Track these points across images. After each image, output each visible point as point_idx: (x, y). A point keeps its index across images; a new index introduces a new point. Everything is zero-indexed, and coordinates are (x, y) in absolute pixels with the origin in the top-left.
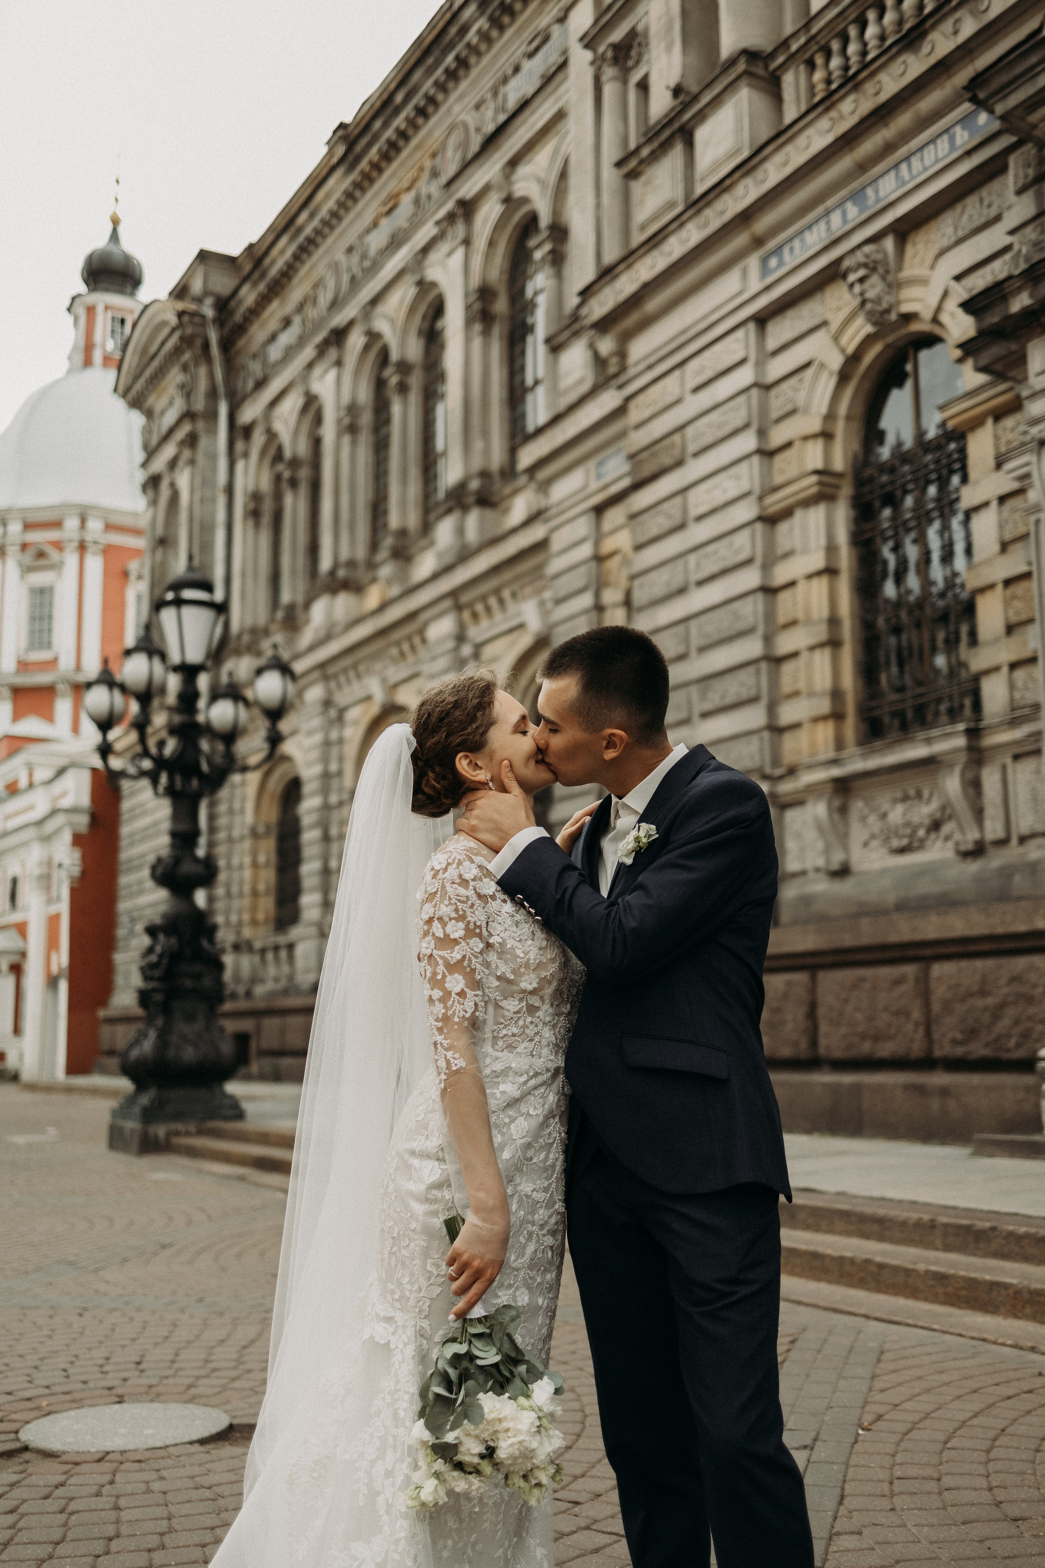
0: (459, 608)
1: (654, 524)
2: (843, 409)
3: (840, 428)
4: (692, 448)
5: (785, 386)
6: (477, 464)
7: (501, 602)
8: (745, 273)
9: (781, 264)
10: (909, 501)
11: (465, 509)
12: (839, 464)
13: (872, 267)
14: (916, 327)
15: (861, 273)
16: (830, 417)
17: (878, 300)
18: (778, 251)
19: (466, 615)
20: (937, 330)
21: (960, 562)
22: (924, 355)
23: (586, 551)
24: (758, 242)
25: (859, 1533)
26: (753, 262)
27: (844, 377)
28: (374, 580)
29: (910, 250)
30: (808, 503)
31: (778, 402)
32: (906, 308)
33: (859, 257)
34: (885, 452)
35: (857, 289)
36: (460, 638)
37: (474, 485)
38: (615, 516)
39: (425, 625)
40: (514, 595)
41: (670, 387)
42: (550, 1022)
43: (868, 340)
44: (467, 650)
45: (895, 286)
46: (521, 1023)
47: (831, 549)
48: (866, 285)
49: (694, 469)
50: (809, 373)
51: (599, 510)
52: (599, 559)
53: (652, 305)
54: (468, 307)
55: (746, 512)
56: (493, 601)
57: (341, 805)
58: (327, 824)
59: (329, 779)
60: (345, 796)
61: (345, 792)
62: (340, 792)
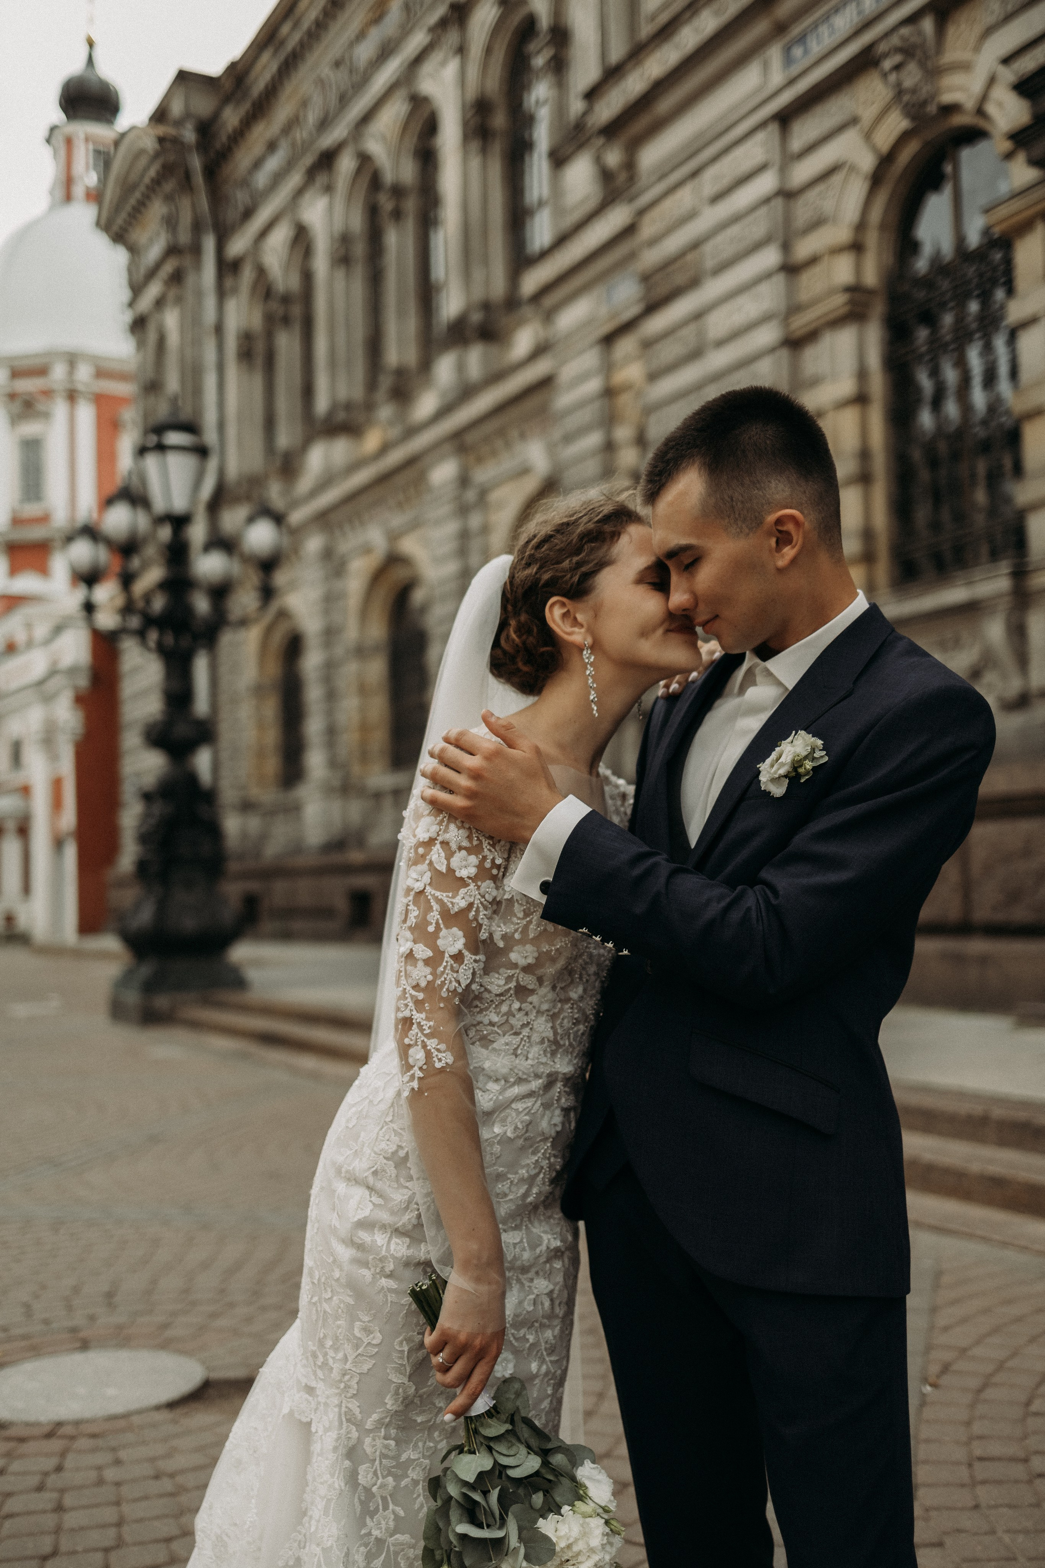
0: (462, 451)
1: (669, 351)
2: (876, 214)
3: (872, 239)
4: (710, 263)
5: (812, 195)
6: (478, 294)
7: (507, 442)
8: (766, 67)
9: (806, 52)
10: (948, 319)
11: (466, 343)
12: (871, 277)
13: (908, 51)
14: (959, 120)
15: (897, 58)
16: (861, 227)
17: (914, 91)
18: (802, 39)
19: (470, 458)
20: (982, 123)
21: (1004, 386)
22: (967, 155)
23: (594, 385)
24: (780, 29)
25: (940, 1544)
26: (775, 53)
27: (876, 179)
28: (372, 422)
29: (951, 31)
30: (837, 322)
31: (803, 211)
32: (947, 98)
33: (895, 40)
34: (921, 265)
35: (893, 78)
36: (464, 481)
37: (476, 317)
38: (626, 346)
39: (427, 470)
40: (521, 435)
41: (685, 198)
42: (548, 1011)
43: (904, 138)
45: (934, 72)
46: (504, 1008)
47: (862, 374)
48: (904, 73)
49: (713, 288)
50: (837, 179)
51: (609, 340)
52: (609, 393)
53: (664, 105)
54: (465, 124)
55: (767, 335)
56: (498, 442)
57: (348, 660)
58: (334, 680)
59: (335, 632)
60: (351, 652)
61: (351, 647)
62: (347, 646)
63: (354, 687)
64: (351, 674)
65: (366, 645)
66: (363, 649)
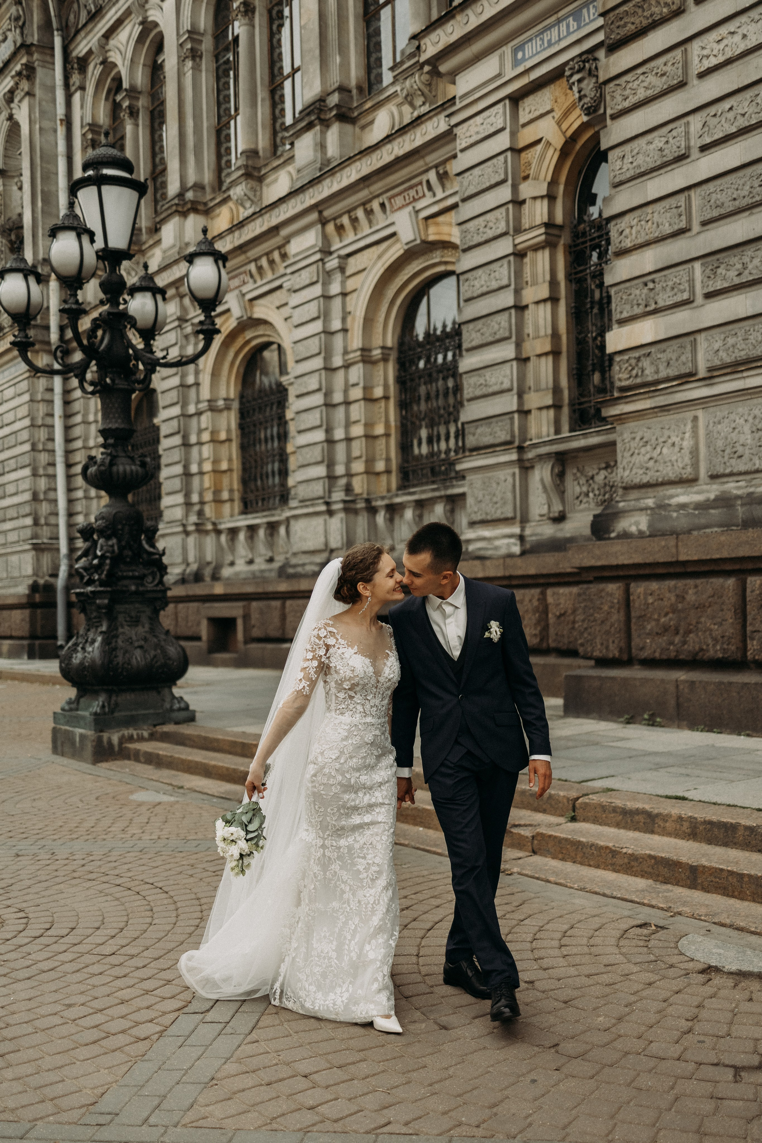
0: (323, 222)
6: (335, 79)
7: (369, 213)
11: (326, 124)
19: (330, 228)
23: (500, 143)
28: (226, 200)
36: (326, 252)
37: (334, 99)
39: (287, 241)
40: (383, 205)
44: (333, 263)
51: (520, 96)
52: (517, 150)
56: (360, 213)
57: (199, 414)
58: (185, 431)
59: (186, 389)
60: (203, 406)
61: (203, 401)
62: (198, 402)
63: (206, 437)
64: (203, 426)
65: (216, 401)
66: (213, 404)
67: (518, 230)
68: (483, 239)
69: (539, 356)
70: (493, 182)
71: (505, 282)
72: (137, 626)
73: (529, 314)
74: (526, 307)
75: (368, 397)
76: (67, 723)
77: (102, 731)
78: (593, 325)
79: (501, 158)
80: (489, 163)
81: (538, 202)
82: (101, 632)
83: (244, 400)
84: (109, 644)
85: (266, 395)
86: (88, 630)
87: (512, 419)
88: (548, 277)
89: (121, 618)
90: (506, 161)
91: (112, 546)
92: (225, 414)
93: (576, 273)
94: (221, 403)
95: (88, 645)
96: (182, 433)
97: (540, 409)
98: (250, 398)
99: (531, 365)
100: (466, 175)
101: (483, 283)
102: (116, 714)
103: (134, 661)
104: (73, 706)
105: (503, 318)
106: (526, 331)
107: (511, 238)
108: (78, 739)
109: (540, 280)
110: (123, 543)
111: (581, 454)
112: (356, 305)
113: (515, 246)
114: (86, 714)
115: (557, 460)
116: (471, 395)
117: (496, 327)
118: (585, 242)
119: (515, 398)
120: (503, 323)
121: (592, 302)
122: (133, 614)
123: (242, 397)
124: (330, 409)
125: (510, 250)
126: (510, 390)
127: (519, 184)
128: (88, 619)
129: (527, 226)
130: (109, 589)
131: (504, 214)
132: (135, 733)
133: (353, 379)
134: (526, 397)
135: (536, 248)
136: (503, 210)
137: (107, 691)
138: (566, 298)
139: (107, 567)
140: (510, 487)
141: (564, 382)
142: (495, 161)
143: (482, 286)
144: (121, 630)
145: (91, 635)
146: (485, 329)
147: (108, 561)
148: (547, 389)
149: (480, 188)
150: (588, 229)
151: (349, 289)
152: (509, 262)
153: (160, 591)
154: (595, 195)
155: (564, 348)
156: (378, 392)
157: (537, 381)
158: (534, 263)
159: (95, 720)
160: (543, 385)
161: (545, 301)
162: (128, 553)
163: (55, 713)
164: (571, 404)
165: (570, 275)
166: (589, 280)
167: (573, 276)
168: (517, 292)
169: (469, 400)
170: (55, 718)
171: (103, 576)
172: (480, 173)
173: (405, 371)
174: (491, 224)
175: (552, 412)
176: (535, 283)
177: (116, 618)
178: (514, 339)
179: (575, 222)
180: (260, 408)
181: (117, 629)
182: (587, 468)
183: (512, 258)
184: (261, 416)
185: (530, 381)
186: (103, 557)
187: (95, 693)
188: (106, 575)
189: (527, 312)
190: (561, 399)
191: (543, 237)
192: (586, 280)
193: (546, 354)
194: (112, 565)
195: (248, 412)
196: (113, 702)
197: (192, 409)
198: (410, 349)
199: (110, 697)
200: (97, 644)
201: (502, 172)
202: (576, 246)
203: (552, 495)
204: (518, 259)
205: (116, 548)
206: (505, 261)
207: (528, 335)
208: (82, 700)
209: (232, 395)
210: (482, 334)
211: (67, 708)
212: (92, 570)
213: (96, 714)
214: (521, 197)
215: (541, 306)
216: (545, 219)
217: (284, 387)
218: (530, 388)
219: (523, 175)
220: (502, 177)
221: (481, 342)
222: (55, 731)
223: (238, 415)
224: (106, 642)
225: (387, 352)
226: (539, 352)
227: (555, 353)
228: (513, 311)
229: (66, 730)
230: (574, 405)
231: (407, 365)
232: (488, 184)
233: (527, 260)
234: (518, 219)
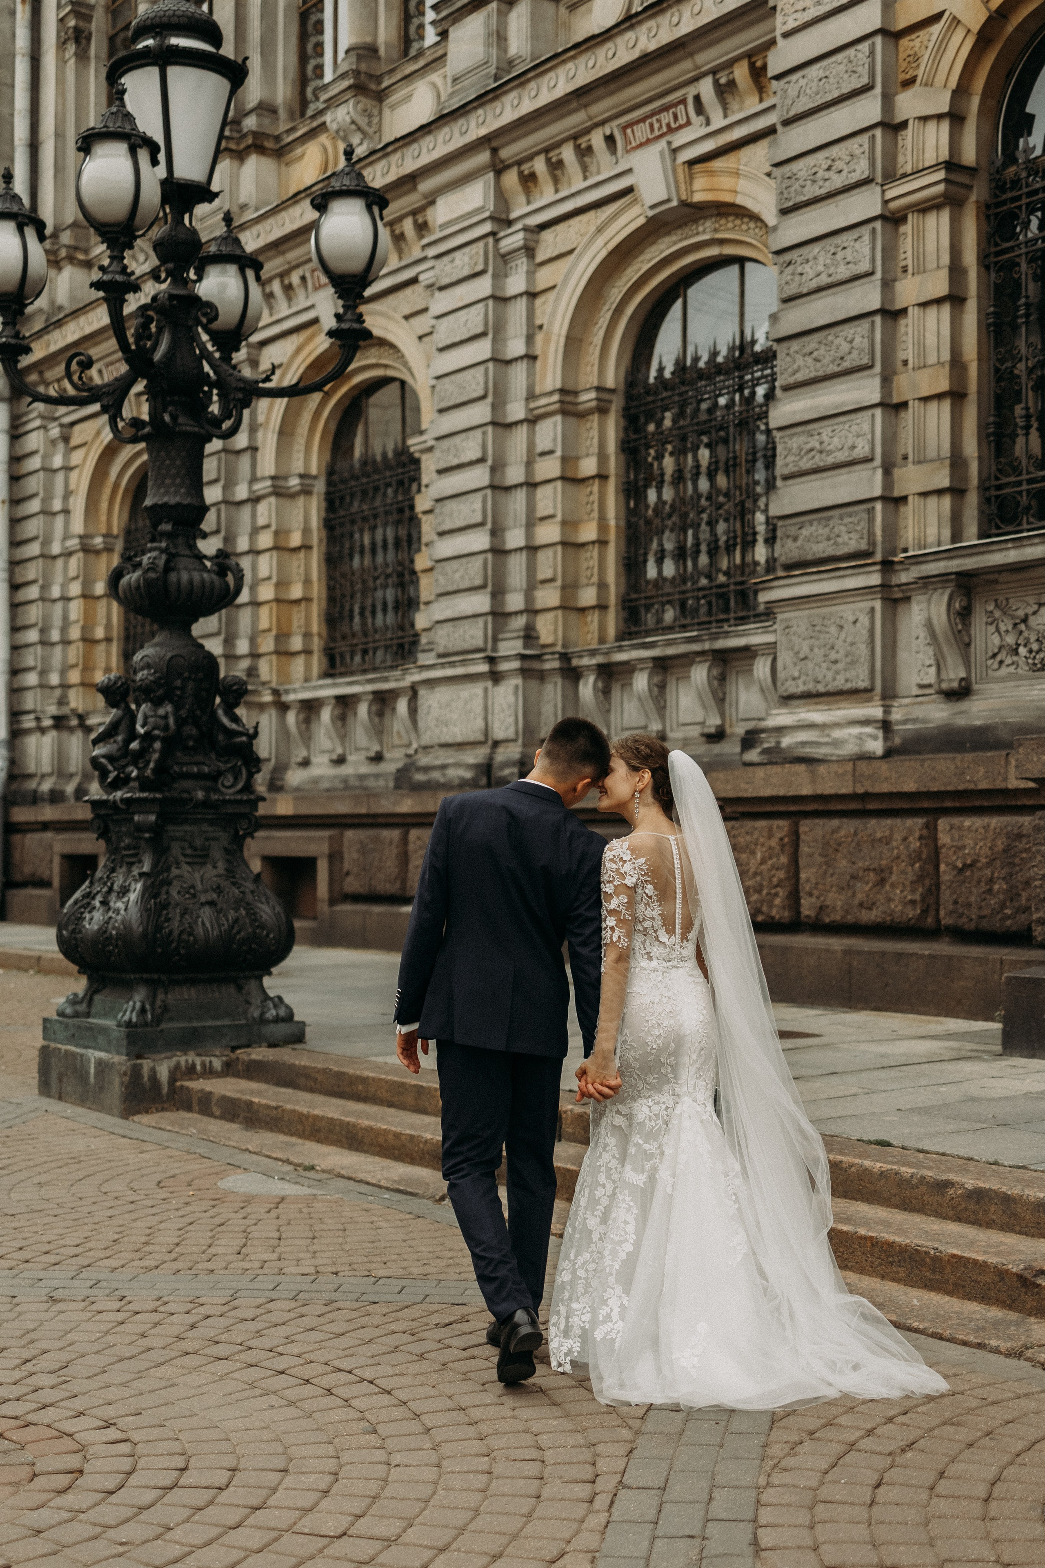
0: (499, 168)
7: (584, 153)
19: (511, 178)
23: (859, 22)
36: (500, 218)
40: (610, 140)
44: (512, 239)
52: (896, 32)
56: (568, 153)
57: (255, 500)
58: (228, 530)
59: (232, 457)
60: (264, 486)
61: (263, 479)
62: (254, 479)
63: (265, 540)
64: (261, 521)
65: (286, 478)
66: (281, 483)
67: (891, 176)
68: (823, 191)
69: (926, 399)
70: (846, 89)
71: (865, 267)
72: (205, 863)
73: (907, 327)
74: (904, 311)
75: (569, 474)
76: (72, 1039)
77: (139, 1056)
78: (1029, 345)
79: (865, 47)
80: (839, 57)
81: (932, 126)
82: (142, 875)
83: (335, 477)
84: (156, 896)
85: (377, 471)
86: (113, 870)
87: (871, 512)
88: (946, 259)
89: (176, 849)
90: (872, 53)
91: (165, 717)
92: (301, 501)
93: (997, 254)
94: (294, 482)
95: (113, 896)
96: (223, 534)
97: (925, 494)
98: (346, 475)
99: (908, 417)
100: (794, 77)
101: (820, 268)
102: (163, 1026)
103: (200, 930)
104: (82, 1008)
105: (858, 332)
106: (901, 356)
107: (878, 189)
108: (92, 1070)
109: (931, 264)
110: (183, 713)
111: (1004, 577)
112: (553, 314)
113: (886, 202)
114: (111, 1023)
115: (959, 586)
116: (791, 469)
117: (845, 347)
118: (1019, 198)
119: (879, 473)
120: (858, 340)
121: (1028, 305)
122: (198, 843)
123: (330, 471)
124: (500, 495)
125: (876, 210)
126: (869, 460)
127: (896, 94)
128: (113, 850)
129: (908, 169)
130: (158, 796)
131: (866, 146)
132: (198, 1061)
133: (542, 444)
134: (897, 472)
135: (925, 208)
136: (864, 139)
137: (147, 982)
138: (979, 297)
139: (156, 756)
140: (865, 633)
141: (971, 448)
142: (851, 52)
143: (818, 275)
144: (175, 872)
145: (119, 881)
146: (822, 351)
147: (157, 745)
148: (940, 459)
149: (819, 101)
150: (1024, 174)
151: (540, 286)
152: (874, 230)
153: (249, 801)
154: (1032, 117)
155: (973, 386)
156: (588, 466)
157: (921, 444)
158: (919, 236)
159: (129, 1036)
160: (932, 453)
161: (938, 301)
162: (190, 730)
163: (45, 1020)
164: (983, 487)
165: (987, 256)
166: (1024, 267)
167: (992, 259)
168: (887, 285)
169: (785, 478)
170: (45, 1029)
171: (148, 772)
172: (821, 74)
173: (636, 431)
174: (839, 165)
175: (946, 502)
176: (920, 270)
177: (168, 849)
178: (878, 368)
179: (999, 163)
180: (364, 493)
181: (168, 869)
182: (1014, 604)
183: (878, 225)
184: (365, 507)
185: (907, 443)
186: (148, 738)
187: (126, 987)
188: (154, 770)
189: (902, 322)
190: (965, 479)
191: (941, 188)
192: (1018, 265)
193: (939, 396)
194: (166, 752)
195: (342, 499)
196: (158, 1003)
197: (241, 492)
198: (648, 393)
199: (154, 997)
200: (133, 896)
201: (864, 71)
202: (998, 205)
203: (945, 648)
204: (889, 226)
205: (171, 721)
206: (865, 230)
207: (905, 363)
208: (97, 998)
209: (314, 471)
210: (817, 360)
211: (69, 1011)
212: (123, 762)
213: (129, 1024)
214: (899, 118)
215: (932, 312)
216: (944, 155)
217: (411, 455)
218: (905, 458)
219: (903, 77)
220: (865, 80)
221: (813, 374)
222: (45, 1053)
223: (324, 504)
224: (151, 892)
225: (606, 396)
226: (925, 393)
227: (956, 396)
228: (878, 319)
229: (66, 1051)
230: (987, 489)
231: (642, 420)
232: (836, 94)
233: (907, 229)
234: (891, 157)
